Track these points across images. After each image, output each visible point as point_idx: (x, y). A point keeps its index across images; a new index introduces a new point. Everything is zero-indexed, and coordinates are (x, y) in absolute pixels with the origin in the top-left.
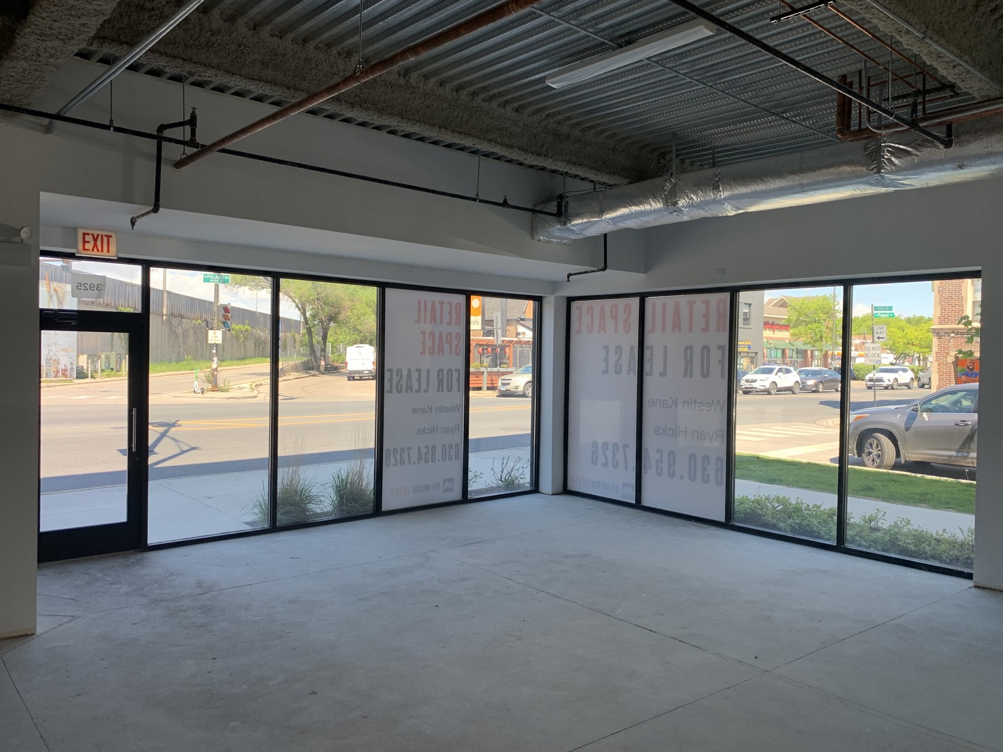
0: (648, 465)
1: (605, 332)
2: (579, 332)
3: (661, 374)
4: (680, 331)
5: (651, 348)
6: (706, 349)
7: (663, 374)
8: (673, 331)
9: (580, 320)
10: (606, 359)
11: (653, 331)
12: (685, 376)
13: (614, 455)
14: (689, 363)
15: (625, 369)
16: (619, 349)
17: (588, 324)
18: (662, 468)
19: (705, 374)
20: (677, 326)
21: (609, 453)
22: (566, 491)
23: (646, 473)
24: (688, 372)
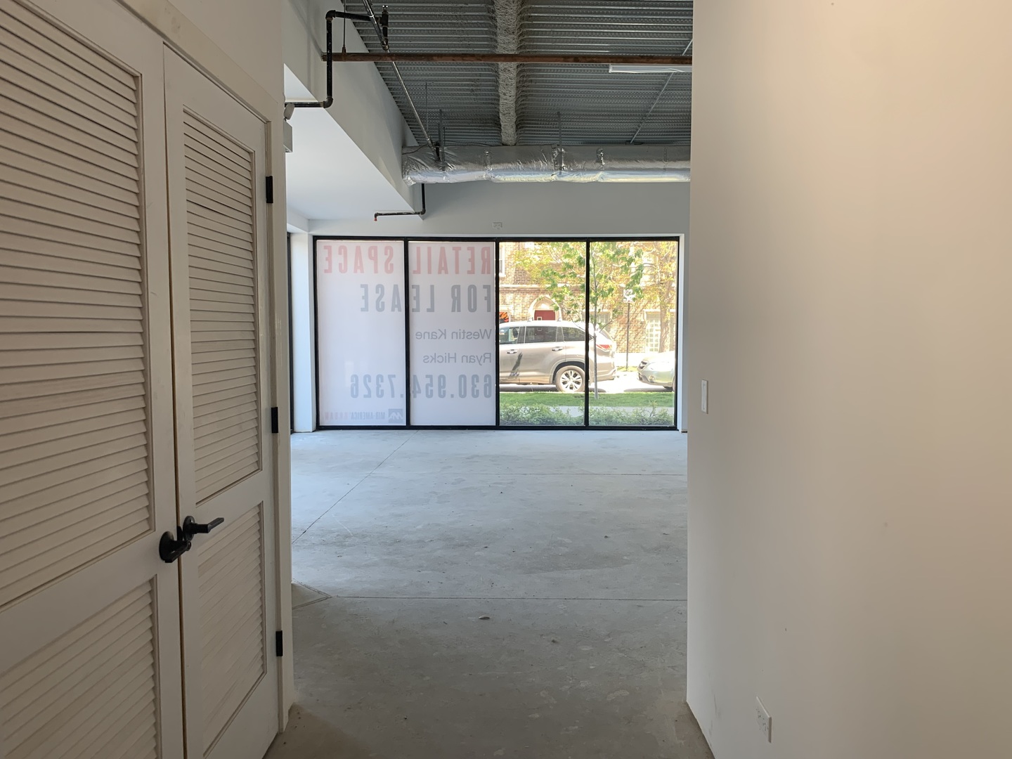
0: (417, 389)
1: (362, 272)
2: (328, 271)
3: (428, 310)
4: (446, 272)
5: (417, 287)
6: (472, 288)
7: (431, 310)
8: (440, 272)
9: (329, 259)
10: (366, 297)
11: (418, 271)
12: (453, 310)
13: (379, 386)
14: (456, 300)
15: (388, 306)
16: (380, 288)
17: (340, 264)
18: (432, 391)
19: (472, 309)
20: (443, 268)
21: (372, 385)
22: (319, 427)
23: (415, 397)
24: (456, 306)
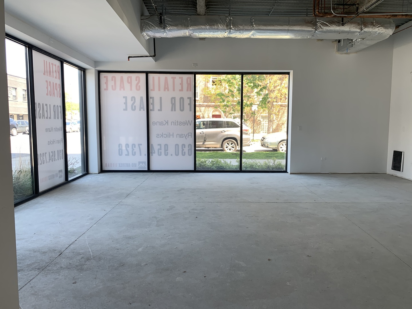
0: (153, 152)
1: (124, 90)
2: (106, 89)
3: (159, 110)
4: (168, 90)
5: (153, 98)
6: (182, 99)
7: (160, 110)
8: (165, 90)
9: (106, 83)
10: (126, 103)
11: (153, 90)
12: (172, 110)
13: (133, 150)
14: (173, 105)
15: (138, 108)
16: (133, 98)
17: (112, 86)
18: (161, 152)
19: (182, 110)
20: (166, 88)
21: (130, 149)
22: (102, 171)
23: (152, 155)
24: (173, 108)
